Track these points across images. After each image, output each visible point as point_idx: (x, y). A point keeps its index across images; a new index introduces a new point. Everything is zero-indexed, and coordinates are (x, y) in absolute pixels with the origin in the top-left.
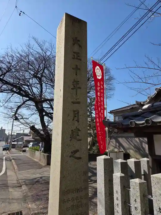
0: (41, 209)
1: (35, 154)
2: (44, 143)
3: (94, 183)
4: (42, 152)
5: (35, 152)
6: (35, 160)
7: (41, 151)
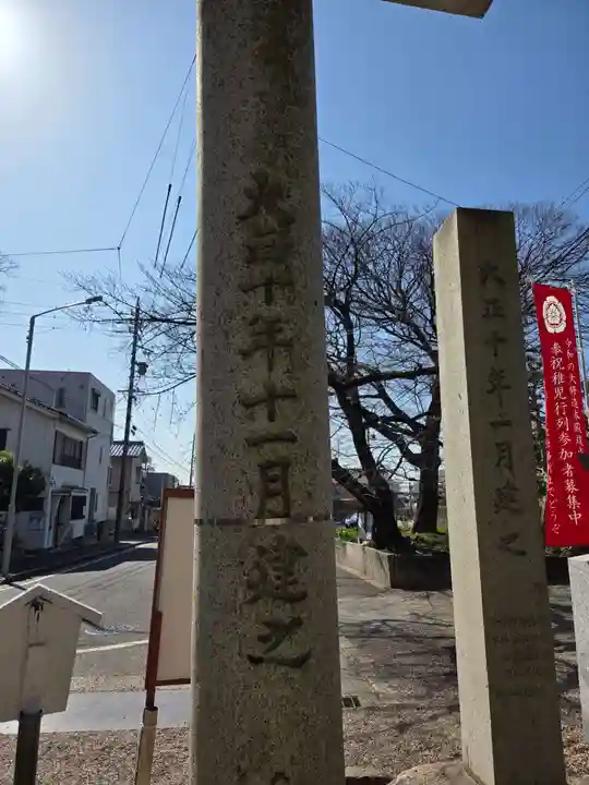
0: (409, 697)
1: (345, 551)
2: (371, 516)
3: (566, 650)
4: (369, 545)
5: (345, 544)
6: (349, 570)
7: (365, 543)
